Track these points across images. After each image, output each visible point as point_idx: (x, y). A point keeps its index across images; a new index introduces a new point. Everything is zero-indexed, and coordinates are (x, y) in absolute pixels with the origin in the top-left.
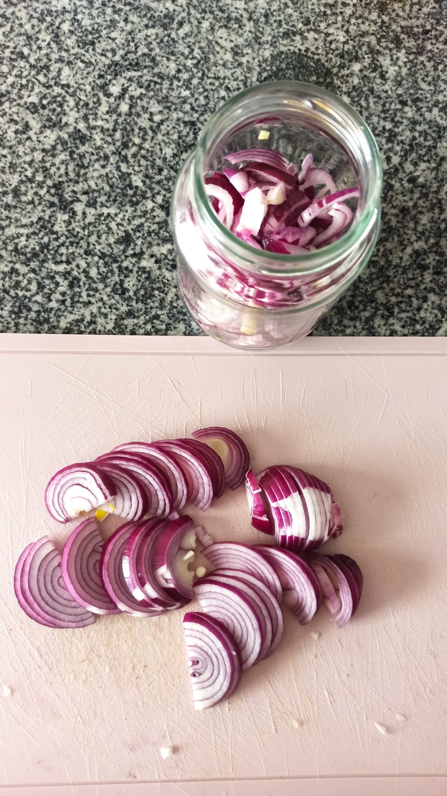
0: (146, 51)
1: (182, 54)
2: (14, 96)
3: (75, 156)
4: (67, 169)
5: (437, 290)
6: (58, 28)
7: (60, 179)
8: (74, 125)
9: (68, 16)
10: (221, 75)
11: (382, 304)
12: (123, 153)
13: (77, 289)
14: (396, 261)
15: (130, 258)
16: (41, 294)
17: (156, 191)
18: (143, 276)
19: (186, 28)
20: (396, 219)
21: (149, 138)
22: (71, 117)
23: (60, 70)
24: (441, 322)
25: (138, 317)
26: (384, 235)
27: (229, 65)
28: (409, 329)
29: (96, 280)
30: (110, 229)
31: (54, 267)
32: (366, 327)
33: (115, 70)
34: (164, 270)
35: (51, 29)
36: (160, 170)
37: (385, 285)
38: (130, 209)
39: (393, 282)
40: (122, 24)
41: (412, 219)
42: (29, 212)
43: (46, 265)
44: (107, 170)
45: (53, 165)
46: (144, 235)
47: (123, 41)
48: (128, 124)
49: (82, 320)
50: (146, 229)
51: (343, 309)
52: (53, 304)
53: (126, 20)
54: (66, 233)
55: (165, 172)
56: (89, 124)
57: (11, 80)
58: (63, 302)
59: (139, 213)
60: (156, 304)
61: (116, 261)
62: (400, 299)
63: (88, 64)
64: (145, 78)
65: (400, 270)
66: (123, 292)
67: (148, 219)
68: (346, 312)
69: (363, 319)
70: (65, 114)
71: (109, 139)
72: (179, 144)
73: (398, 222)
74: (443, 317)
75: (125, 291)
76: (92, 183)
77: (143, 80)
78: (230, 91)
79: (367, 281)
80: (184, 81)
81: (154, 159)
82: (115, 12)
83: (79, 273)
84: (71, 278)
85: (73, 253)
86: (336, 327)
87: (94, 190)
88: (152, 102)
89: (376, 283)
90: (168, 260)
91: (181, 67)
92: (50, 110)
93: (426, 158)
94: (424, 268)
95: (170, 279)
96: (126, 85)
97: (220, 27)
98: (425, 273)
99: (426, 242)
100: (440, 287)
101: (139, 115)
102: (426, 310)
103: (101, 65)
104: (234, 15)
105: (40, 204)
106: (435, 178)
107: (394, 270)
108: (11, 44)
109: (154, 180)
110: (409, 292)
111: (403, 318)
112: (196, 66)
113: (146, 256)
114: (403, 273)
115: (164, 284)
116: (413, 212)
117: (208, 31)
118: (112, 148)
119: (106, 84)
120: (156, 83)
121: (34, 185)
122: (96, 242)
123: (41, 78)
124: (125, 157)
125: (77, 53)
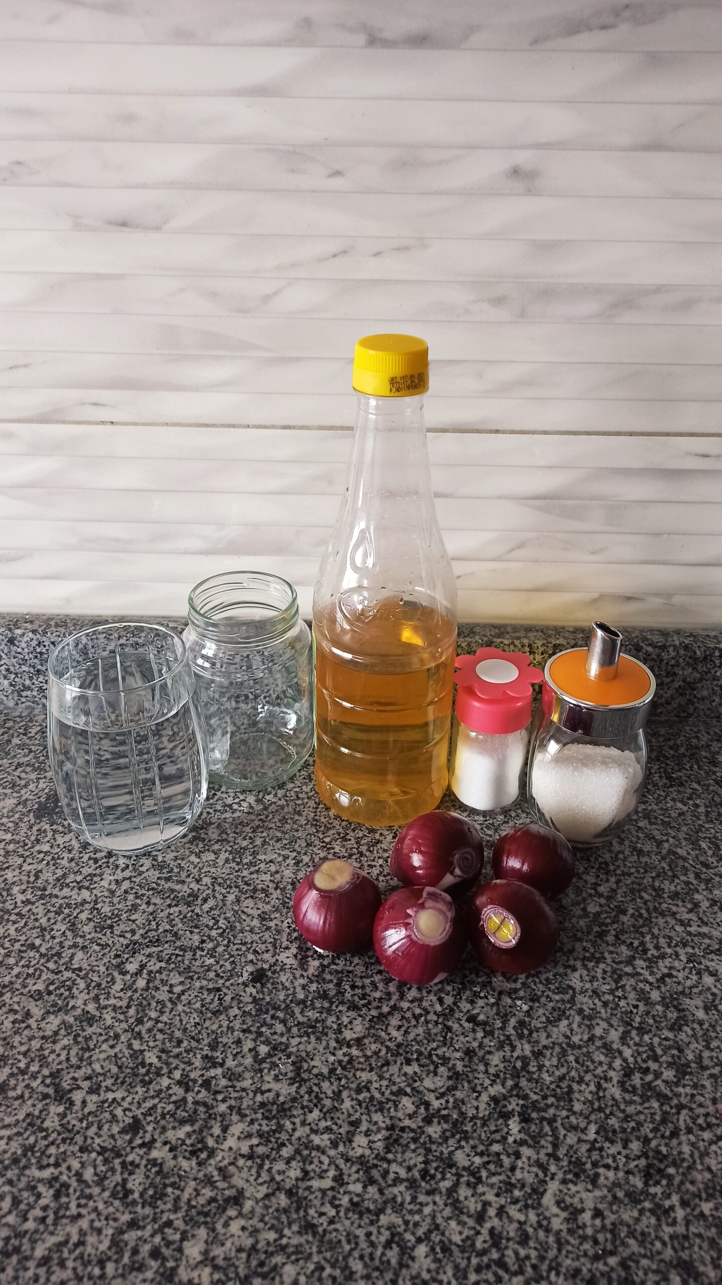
0: (168, 927)
1: (207, 926)
2: (18, 986)
3: (80, 1039)
4: (68, 1054)
5: (530, 1142)
6: (76, 917)
7: (59, 1067)
8: (83, 1007)
9: (87, 906)
10: (249, 940)
11: (464, 1168)
12: (137, 1029)
13: (64, 1200)
14: (471, 1112)
15: (137, 1150)
16: (14, 1213)
17: (173, 1066)
18: (154, 1170)
19: (211, 903)
20: (462, 1063)
21: (168, 1010)
22: (81, 1000)
23: (73, 955)
24: (545, 1182)
25: (144, 1228)
26: (451, 1082)
27: (257, 930)
28: (506, 1198)
29: (91, 1183)
30: (114, 1117)
31: (37, 1174)
32: (449, 1201)
33: (133, 948)
34: (180, 1159)
35: (67, 920)
36: (179, 1042)
37: (463, 1143)
38: (140, 1090)
39: (473, 1138)
40: (144, 906)
41: (480, 1061)
42: (15, 1109)
43: (27, 1172)
44: (117, 1050)
45: (53, 1051)
46: (156, 1118)
47: (144, 921)
48: (144, 998)
49: (66, 1242)
50: (159, 1111)
51: (415, 1181)
52: (30, 1225)
53: (148, 903)
54: (59, 1128)
55: (185, 1044)
56: (100, 1004)
57: (16, 970)
58: (43, 1220)
59: (152, 1093)
60: (169, 1206)
61: (119, 1155)
62: (485, 1159)
63: (104, 946)
64: (165, 952)
65: (479, 1122)
66: (126, 1196)
67: (163, 1098)
68: (420, 1186)
69: (444, 1190)
70: (73, 997)
71: (122, 1017)
72: (201, 1012)
73: (465, 1066)
74: (546, 1176)
75: (127, 1192)
76: (98, 1068)
77: (164, 954)
78: (258, 953)
79: (440, 1141)
80: (209, 950)
81: (173, 1032)
82: (137, 898)
83: (69, 1178)
84: (57, 1185)
85: (64, 1153)
86: (409, 1207)
87: (99, 1074)
88: (172, 974)
89: (451, 1142)
90: (186, 1145)
91: (205, 938)
92: (56, 995)
93: (482, 995)
94: (506, 1116)
95: (188, 1169)
96: (144, 962)
97: (246, 898)
98: (510, 1122)
99: (503, 1085)
100: (533, 1138)
101: (157, 989)
102: (522, 1168)
103: (118, 946)
104: (260, 887)
105: (30, 1097)
106: (497, 1014)
107: (472, 1124)
108: (23, 938)
109: (172, 1054)
110: (496, 1148)
111: (495, 1184)
112: (221, 935)
113: (158, 1145)
114: (483, 1125)
115: (180, 1177)
116: (481, 1053)
117: (233, 902)
118: (124, 1025)
119: (123, 963)
120: (177, 955)
121: (26, 1077)
122: (96, 1134)
123: (51, 965)
124: (139, 1033)
125: (94, 938)
